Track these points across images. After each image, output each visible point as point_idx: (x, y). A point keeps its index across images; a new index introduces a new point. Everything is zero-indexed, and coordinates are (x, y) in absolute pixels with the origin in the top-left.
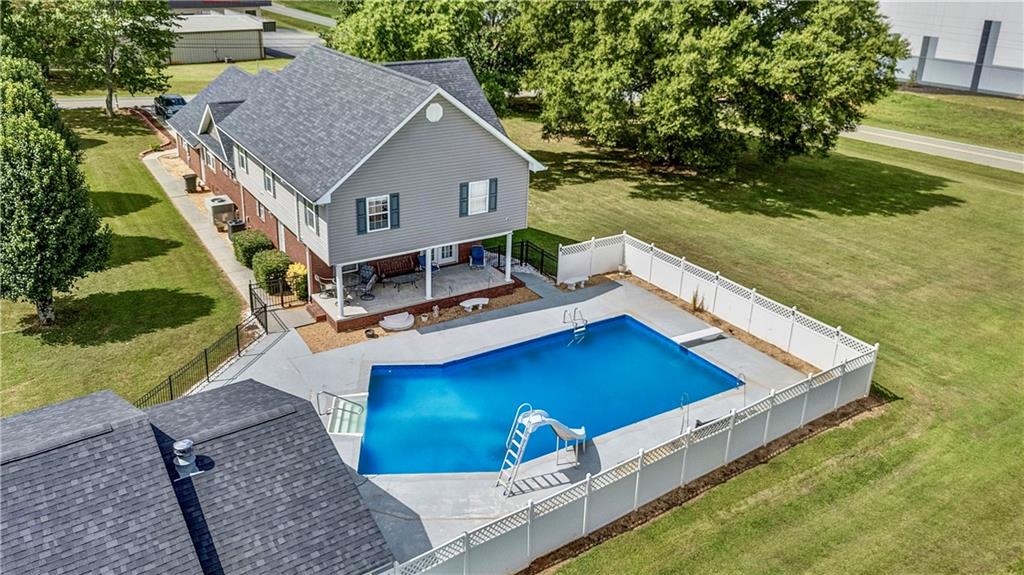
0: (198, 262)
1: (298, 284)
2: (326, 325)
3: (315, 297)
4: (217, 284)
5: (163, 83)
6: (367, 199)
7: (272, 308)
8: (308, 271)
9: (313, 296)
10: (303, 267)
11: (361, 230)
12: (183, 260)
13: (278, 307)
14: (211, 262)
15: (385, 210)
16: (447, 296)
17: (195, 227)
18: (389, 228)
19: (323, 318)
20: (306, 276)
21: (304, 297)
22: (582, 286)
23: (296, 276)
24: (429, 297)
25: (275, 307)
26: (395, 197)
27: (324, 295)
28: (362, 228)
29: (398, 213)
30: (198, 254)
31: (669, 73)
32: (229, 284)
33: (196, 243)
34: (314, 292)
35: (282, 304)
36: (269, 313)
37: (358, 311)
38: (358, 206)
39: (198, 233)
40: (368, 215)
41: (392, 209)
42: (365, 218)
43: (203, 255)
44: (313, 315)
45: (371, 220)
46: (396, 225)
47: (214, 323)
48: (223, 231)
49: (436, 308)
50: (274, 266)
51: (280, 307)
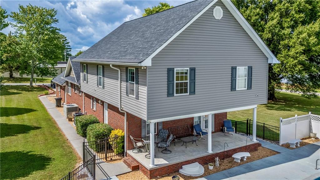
0: (53, 135)
1: (118, 143)
2: (139, 173)
3: (130, 152)
4: (62, 147)
5: (55, 72)
6: (175, 69)
7: (99, 161)
8: (125, 133)
9: (128, 152)
10: (121, 131)
11: (170, 94)
12: (44, 134)
13: (103, 160)
14: (61, 135)
15: (186, 79)
16: (222, 150)
17: (56, 119)
18: (188, 94)
19: (136, 168)
20: (123, 137)
21: (122, 154)
22: (299, 145)
23: (116, 137)
24: (210, 151)
25: (101, 161)
26: (193, 70)
27: (136, 151)
28: (171, 92)
29: (195, 82)
30: (54, 131)
31: (288, 47)
32: (70, 147)
33: (55, 127)
34: (129, 149)
35: (106, 158)
36: (96, 165)
37: (162, 162)
38: (168, 74)
39: (57, 122)
40: (175, 82)
41: (190, 80)
42: (173, 84)
43: (58, 132)
44: (129, 165)
45: (177, 86)
46: (193, 92)
47: (54, 173)
48: (71, 121)
49: (217, 159)
50: (101, 131)
51: (105, 160)
